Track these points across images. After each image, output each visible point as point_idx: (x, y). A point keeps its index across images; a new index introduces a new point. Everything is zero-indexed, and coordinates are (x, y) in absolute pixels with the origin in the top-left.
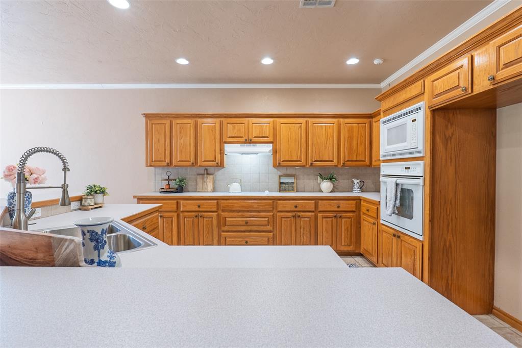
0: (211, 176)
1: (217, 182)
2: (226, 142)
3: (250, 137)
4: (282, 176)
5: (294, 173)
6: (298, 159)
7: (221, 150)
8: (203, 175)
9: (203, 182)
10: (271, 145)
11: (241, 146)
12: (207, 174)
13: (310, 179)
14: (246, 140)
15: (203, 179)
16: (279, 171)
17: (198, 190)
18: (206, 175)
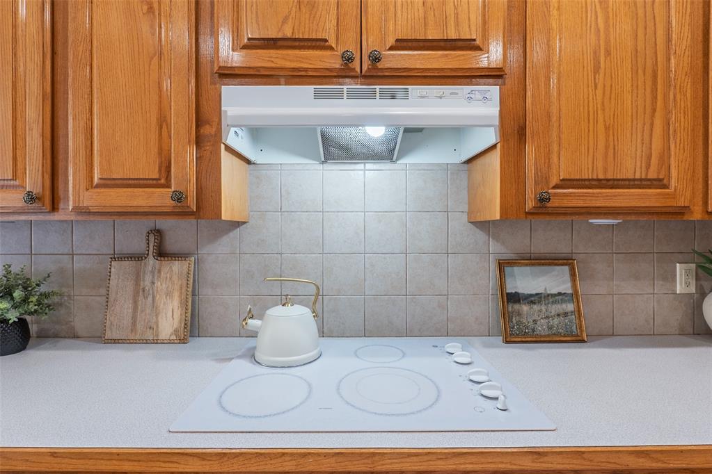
0: (177, 267)
1: (206, 291)
2: (230, 75)
3: (371, 44)
4: (511, 263)
5: (563, 249)
6: (652, 175)
7: (199, 123)
8: (139, 257)
9: (138, 291)
10: (494, 91)
11: (317, 96)
12: (162, 254)
13: (637, 278)
14: (347, 59)
15: (138, 278)
16: (496, 238)
17: (108, 335)
18: (151, 262)
